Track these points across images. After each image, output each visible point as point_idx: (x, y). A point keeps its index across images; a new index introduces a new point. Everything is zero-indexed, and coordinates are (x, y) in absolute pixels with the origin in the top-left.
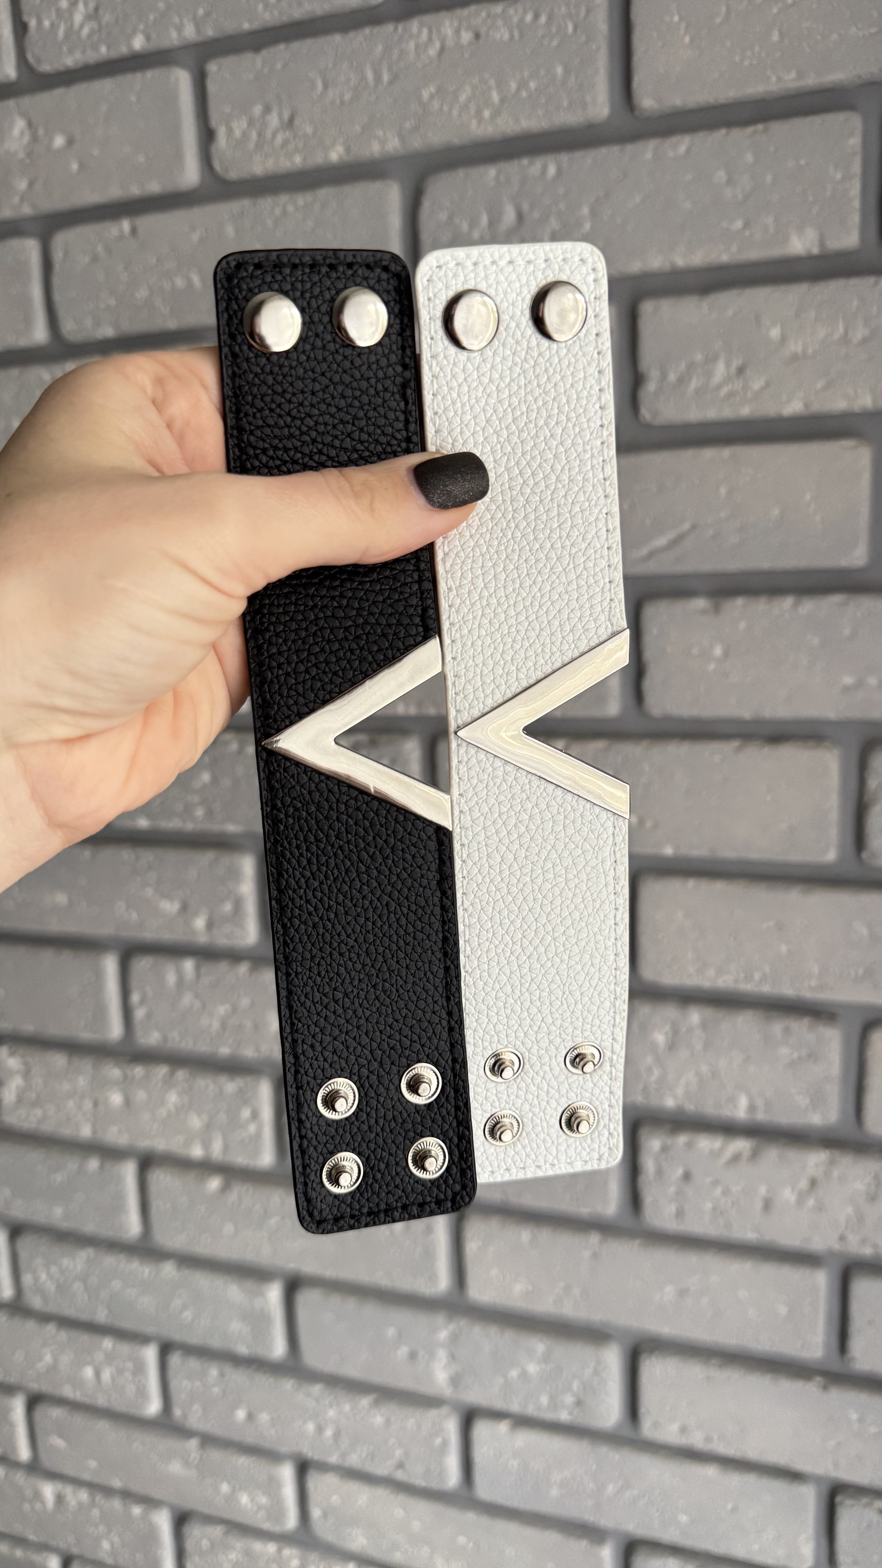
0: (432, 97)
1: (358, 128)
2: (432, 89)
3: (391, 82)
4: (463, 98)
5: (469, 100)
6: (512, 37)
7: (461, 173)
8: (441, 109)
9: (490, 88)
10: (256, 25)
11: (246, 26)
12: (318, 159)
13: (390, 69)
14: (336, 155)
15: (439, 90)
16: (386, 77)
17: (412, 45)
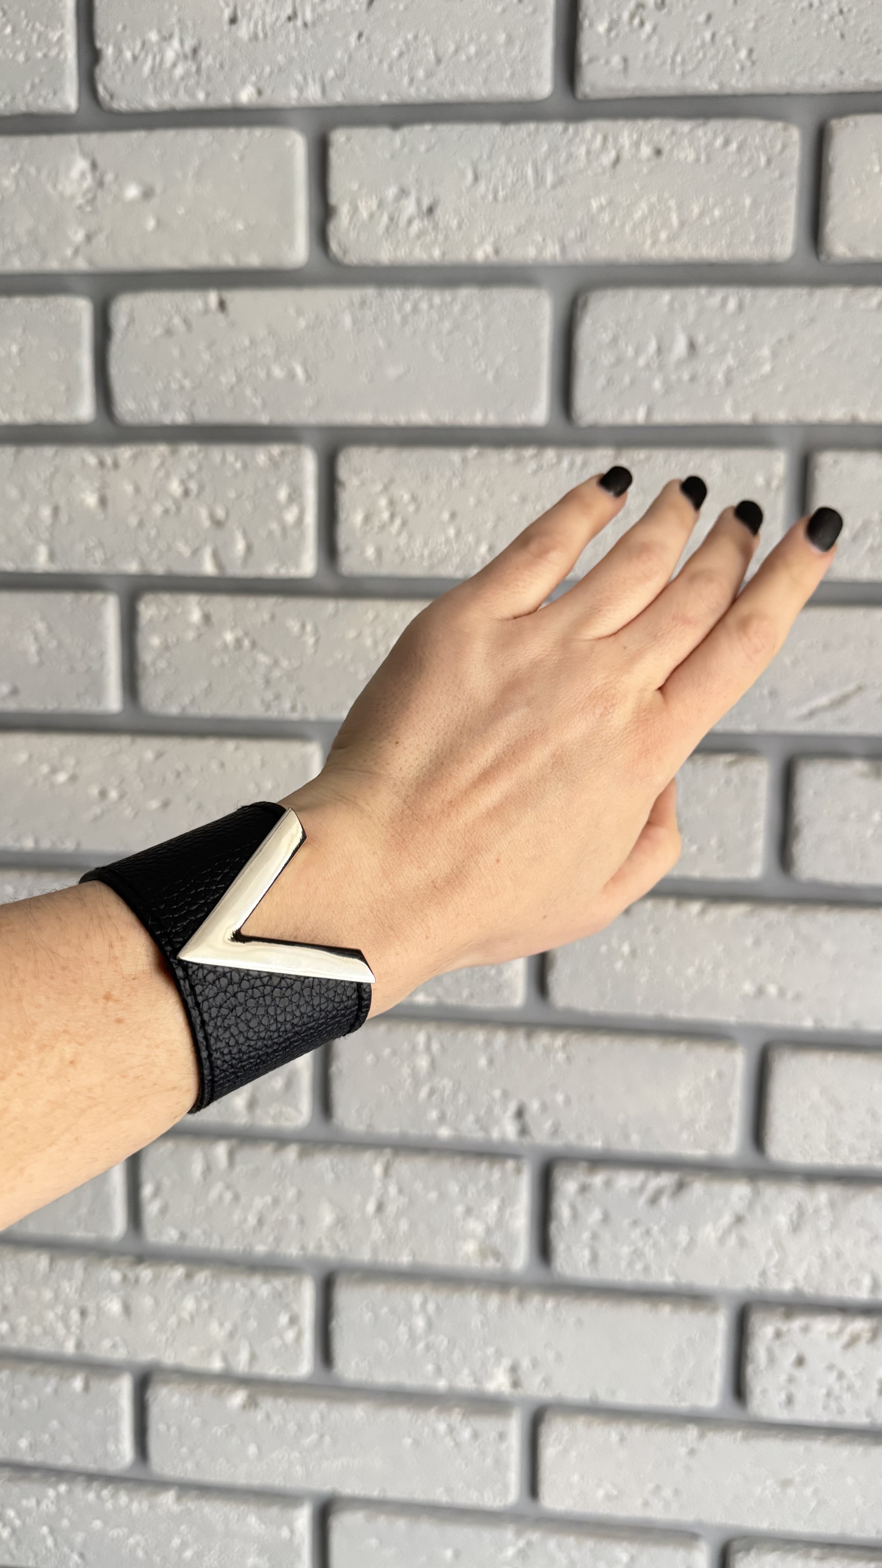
0: (602, 208)
1: (512, 229)
2: (603, 201)
3: (554, 186)
4: (638, 215)
5: (644, 218)
6: (698, 160)
7: (630, 294)
8: (612, 221)
9: (669, 209)
10: (395, 99)
11: (384, 98)
12: (461, 256)
13: (555, 170)
14: (482, 253)
15: (610, 202)
16: (550, 178)
17: (583, 150)
